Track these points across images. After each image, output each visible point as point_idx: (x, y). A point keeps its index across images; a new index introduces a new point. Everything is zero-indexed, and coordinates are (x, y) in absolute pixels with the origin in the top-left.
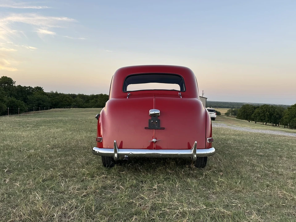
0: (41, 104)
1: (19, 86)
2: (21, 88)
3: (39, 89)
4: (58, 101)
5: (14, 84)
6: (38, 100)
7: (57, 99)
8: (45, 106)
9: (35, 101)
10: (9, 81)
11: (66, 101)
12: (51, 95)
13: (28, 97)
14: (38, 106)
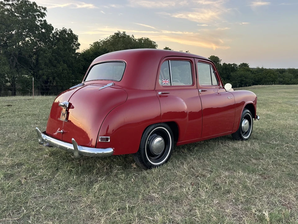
0: (243, 81)
1: (224, 64)
2: (225, 66)
3: (244, 65)
4: (261, 77)
5: (220, 62)
6: (241, 77)
7: (261, 75)
8: (247, 83)
9: (237, 78)
10: (216, 59)
11: (270, 77)
12: (256, 71)
13: (232, 74)
14: (240, 83)
